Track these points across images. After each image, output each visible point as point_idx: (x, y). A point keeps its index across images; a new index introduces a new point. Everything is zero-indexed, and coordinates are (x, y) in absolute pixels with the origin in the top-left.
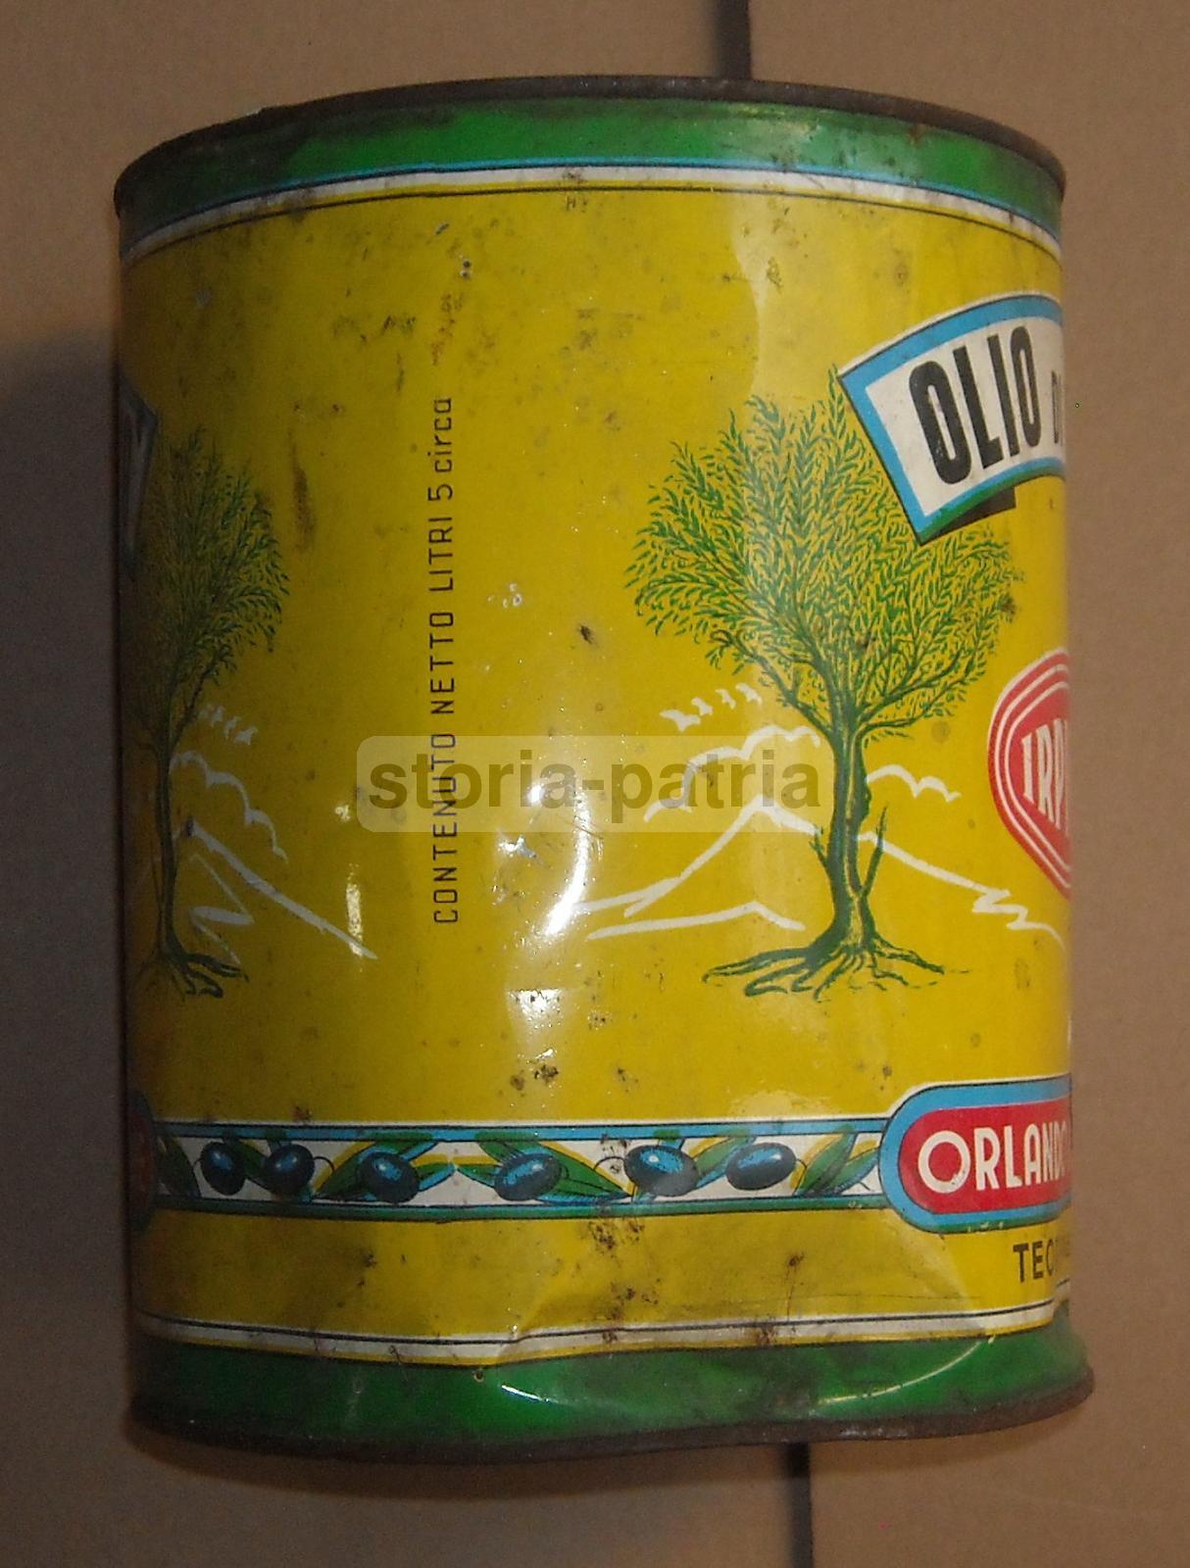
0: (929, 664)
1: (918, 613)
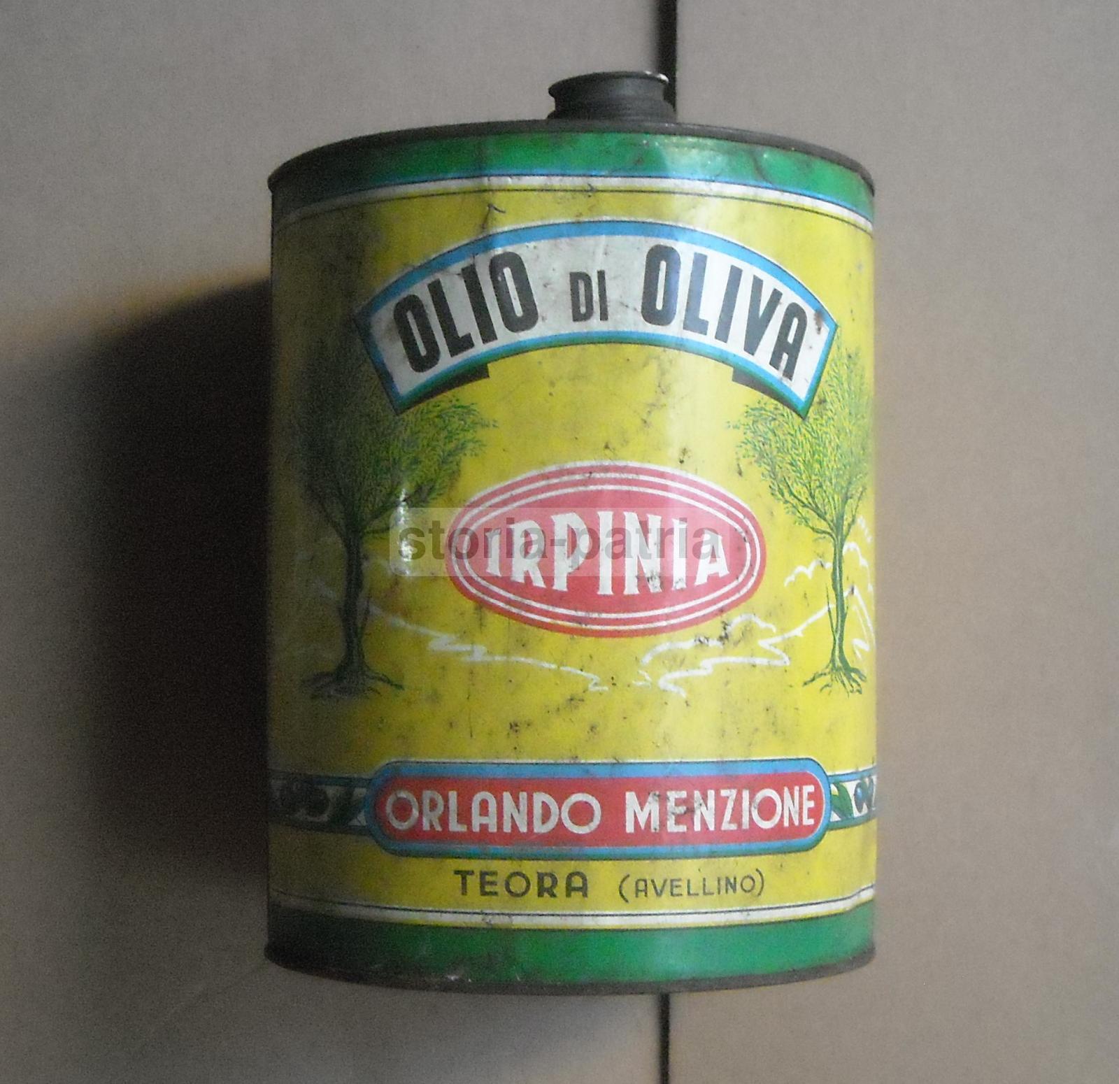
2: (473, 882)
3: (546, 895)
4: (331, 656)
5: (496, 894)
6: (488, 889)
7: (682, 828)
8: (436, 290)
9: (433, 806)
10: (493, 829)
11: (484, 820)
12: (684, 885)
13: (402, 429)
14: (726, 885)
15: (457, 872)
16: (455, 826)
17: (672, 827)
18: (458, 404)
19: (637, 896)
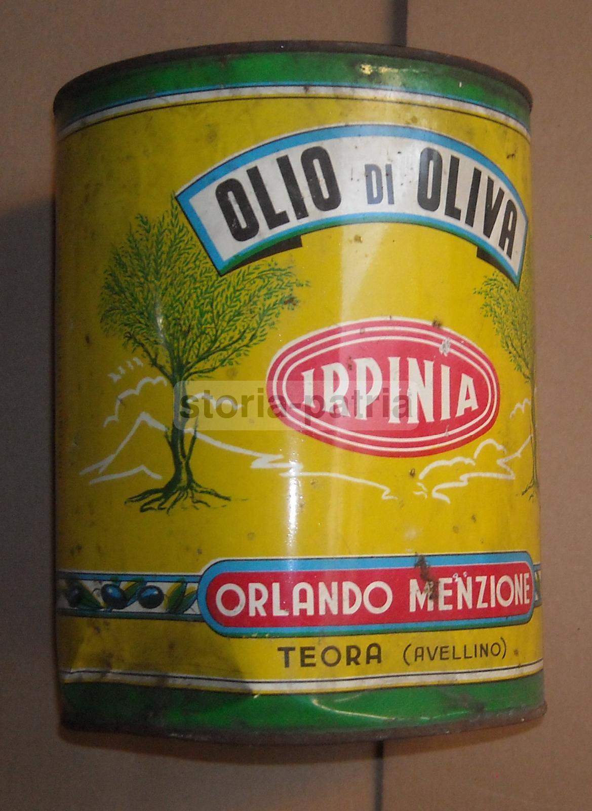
0: (225, 339)
1: (218, 312)
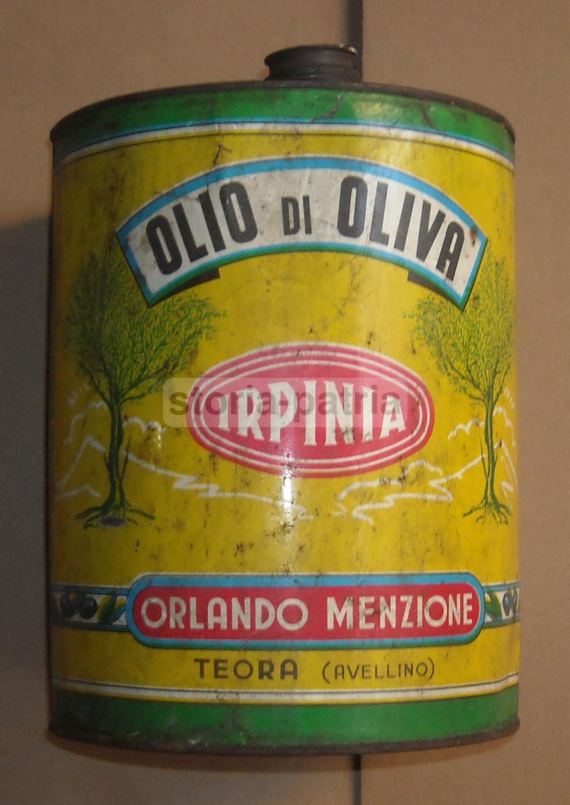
2: (209, 668)
3: (265, 677)
4: (99, 496)
5: (226, 677)
6: (220, 673)
7: (371, 626)
8: (179, 212)
9: (178, 608)
10: (224, 626)
11: (217, 620)
12: (373, 669)
13: (153, 318)
14: (405, 671)
15: (196, 660)
16: (194, 625)
17: (363, 625)
18: (196, 299)
19: (336, 678)
